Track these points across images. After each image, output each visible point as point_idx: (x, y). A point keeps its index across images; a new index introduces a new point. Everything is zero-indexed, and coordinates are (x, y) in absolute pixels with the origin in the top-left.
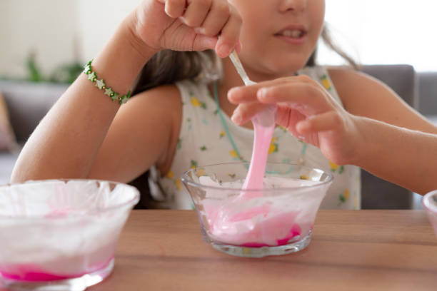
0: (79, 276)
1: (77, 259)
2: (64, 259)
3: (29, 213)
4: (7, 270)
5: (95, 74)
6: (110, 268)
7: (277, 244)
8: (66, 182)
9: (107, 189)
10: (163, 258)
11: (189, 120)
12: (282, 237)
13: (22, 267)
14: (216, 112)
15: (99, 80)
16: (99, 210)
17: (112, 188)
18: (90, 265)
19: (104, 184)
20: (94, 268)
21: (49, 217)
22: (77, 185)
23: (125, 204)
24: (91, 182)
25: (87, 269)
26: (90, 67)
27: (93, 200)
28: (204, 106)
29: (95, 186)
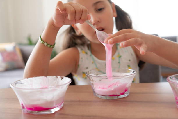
0: (53, 108)
1: (52, 102)
2: (47, 103)
3: (34, 87)
4: (28, 107)
5: (43, 41)
6: (62, 105)
7: (120, 94)
8: (46, 77)
9: (60, 79)
10: (80, 101)
11: (82, 58)
12: (122, 92)
13: (33, 106)
14: (91, 55)
15: (45, 42)
16: (58, 86)
17: (62, 78)
18: (56, 105)
19: (59, 77)
20: (57, 106)
21: (41, 88)
22: (50, 78)
23: (67, 83)
24: (54, 77)
25: (55, 106)
26: (41, 38)
27: (55, 83)
28: (86, 53)
29: (56, 78)
